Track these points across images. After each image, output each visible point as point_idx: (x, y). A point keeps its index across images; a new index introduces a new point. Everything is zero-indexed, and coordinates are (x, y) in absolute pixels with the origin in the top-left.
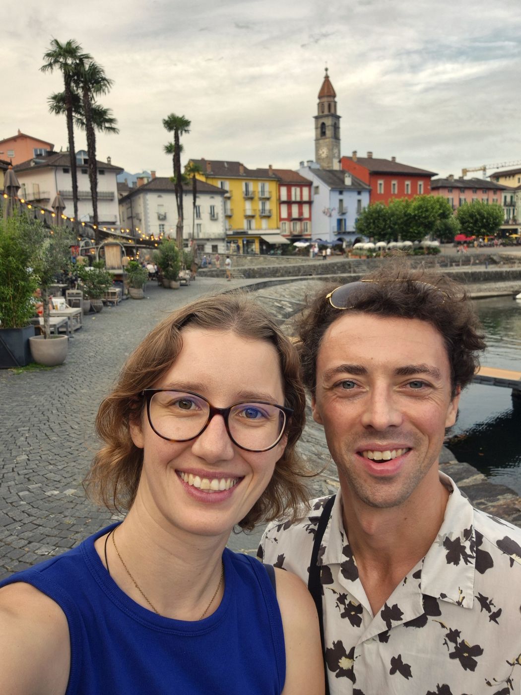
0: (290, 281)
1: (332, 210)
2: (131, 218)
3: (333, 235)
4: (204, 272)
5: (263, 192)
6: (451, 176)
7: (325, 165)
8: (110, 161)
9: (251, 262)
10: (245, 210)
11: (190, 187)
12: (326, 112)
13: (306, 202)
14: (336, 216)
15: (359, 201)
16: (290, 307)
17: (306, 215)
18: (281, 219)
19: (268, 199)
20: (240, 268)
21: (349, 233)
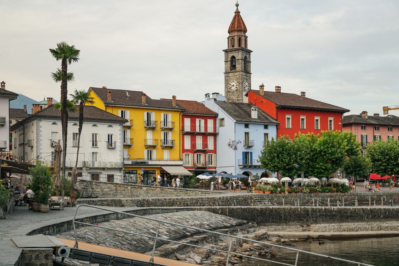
0: (175, 210)
1: (238, 143)
2: (22, 145)
3: (238, 167)
4: (93, 201)
5: (165, 121)
6: (364, 112)
7: (234, 98)
8: (4, 86)
9: (147, 193)
10: (145, 140)
11: (77, 114)
12: (236, 46)
13: (210, 134)
14: (241, 148)
15: (266, 135)
16: (166, 235)
17: (211, 147)
18: (184, 151)
19: (171, 129)
20: (133, 199)
21: (255, 167)
